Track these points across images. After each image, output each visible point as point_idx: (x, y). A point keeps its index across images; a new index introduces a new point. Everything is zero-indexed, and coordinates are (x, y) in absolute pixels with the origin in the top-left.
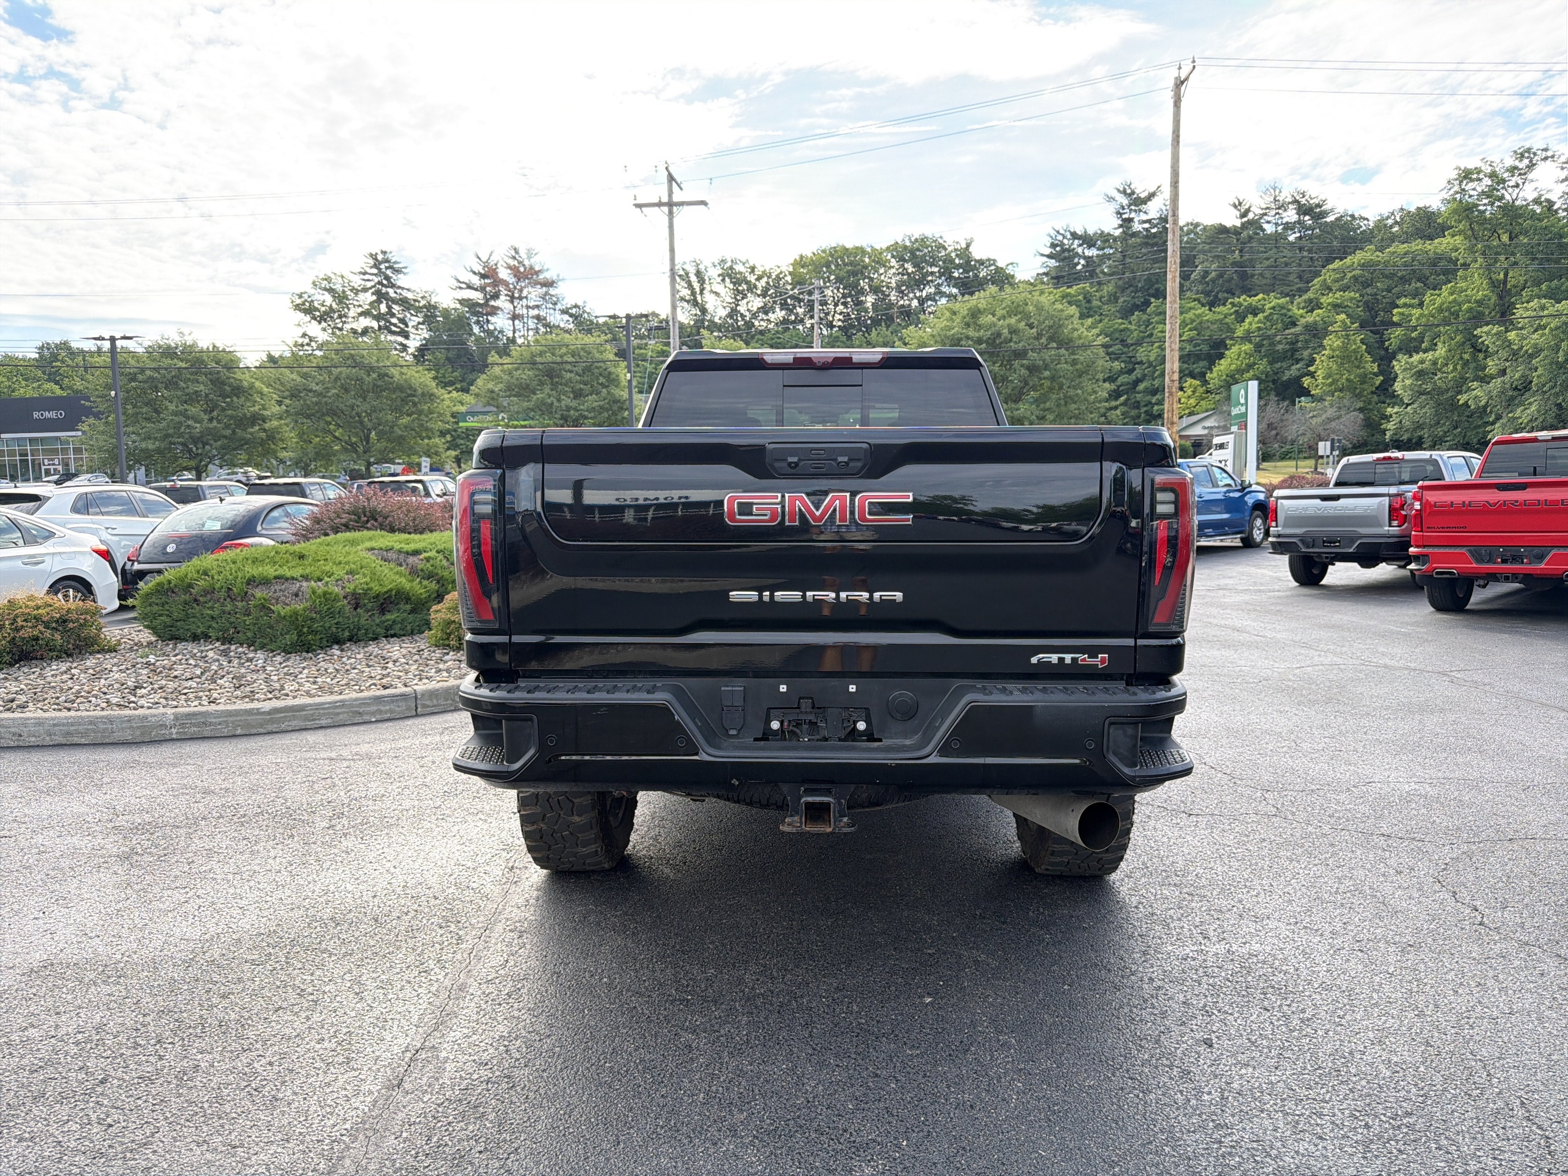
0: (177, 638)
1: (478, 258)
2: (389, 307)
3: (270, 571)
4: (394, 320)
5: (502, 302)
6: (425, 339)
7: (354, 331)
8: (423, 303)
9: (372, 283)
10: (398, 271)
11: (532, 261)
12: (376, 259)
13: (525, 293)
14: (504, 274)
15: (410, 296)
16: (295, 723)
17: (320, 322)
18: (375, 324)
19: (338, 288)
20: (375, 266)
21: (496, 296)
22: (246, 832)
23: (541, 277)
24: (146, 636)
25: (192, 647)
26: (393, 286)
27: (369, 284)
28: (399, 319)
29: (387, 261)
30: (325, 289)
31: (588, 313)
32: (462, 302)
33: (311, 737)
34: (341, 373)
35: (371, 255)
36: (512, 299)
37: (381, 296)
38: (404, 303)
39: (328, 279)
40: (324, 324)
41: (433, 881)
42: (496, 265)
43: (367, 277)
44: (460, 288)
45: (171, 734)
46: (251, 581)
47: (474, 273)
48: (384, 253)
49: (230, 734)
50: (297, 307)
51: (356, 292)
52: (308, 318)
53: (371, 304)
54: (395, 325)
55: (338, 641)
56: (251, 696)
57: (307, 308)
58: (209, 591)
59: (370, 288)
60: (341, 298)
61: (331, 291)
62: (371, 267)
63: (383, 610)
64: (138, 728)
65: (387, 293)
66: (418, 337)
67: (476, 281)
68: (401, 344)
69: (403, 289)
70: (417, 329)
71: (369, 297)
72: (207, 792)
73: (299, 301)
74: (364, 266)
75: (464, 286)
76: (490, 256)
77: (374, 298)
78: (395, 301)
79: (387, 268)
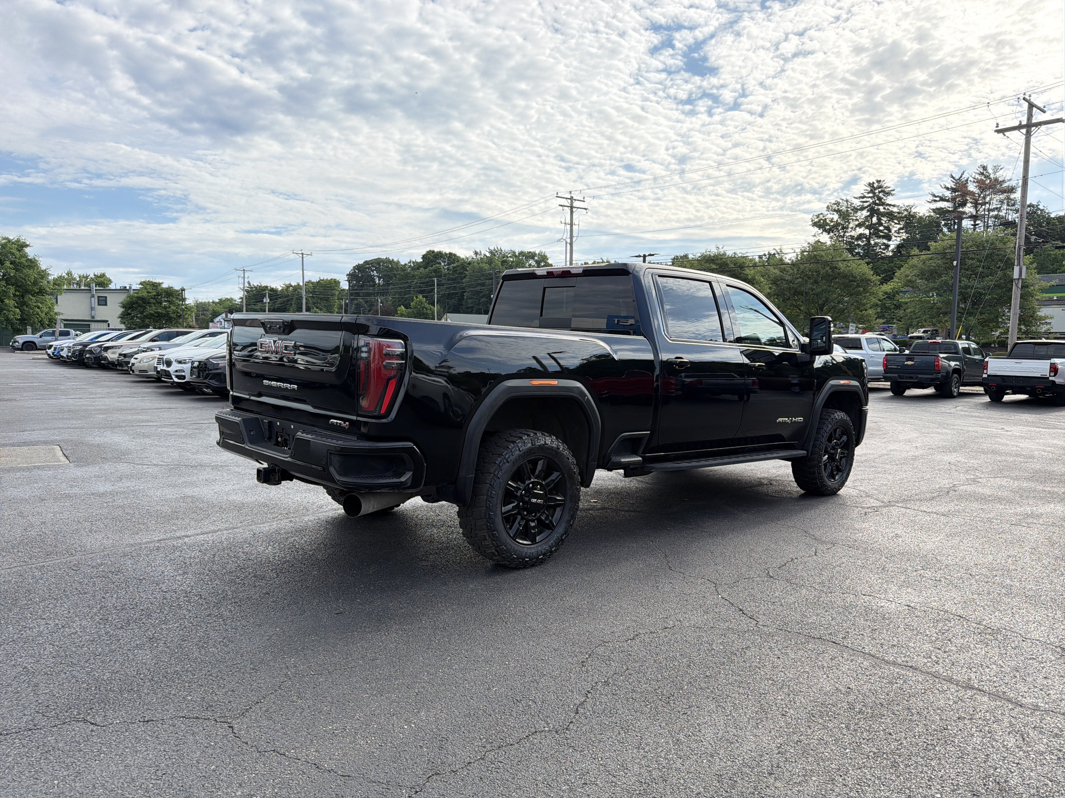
1: (952, 177)
2: (879, 220)
4: (881, 228)
5: (969, 209)
6: (904, 239)
7: (852, 237)
8: (906, 213)
9: (868, 204)
10: (888, 194)
11: (998, 174)
12: (873, 187)
13: (988, 199)
14: (972, 187)
15: (895, 210)
17: (829, 234)
18: (867, 232)
19: (844, 209)
20: (871, 191)
21: (964, 204)
23: (1005, 185)
26: (883, 204)
27: (866, 204)
28: (885, 227)
29: (880, 187)
30: (835, 210)
31: (1041, 210)
32: (934, 210)
35: (870, 184)
36: (976, 205)
37: (873, 211)
38: (891, 216)
39: (838, 204)
40: (832, 234)
42: (967, 180)
43: (865, 200)
44: (935, 201)
47: (948, 189)
48: (879, 181)
50: (815, 224)
51: (856, 210)
52: (821, 231)
53: (866, 217)
54: (881, 231)
57: (821, 224)
59: (867, 207)
60: (845, 216)
61: (838, 211)
62: (868, 193)
65: (879, 209)
66: (898, 239)
67: (948, 194)
68: (884, 244)
69: (890, 205)
70: (899, 233)
71: (865, 213)
73: (816, 220)
74: (863, 192)
75: (938, 199)
76: (962, 174)
77: (868, 214)
78: (883, 215)
79: (879, 192)
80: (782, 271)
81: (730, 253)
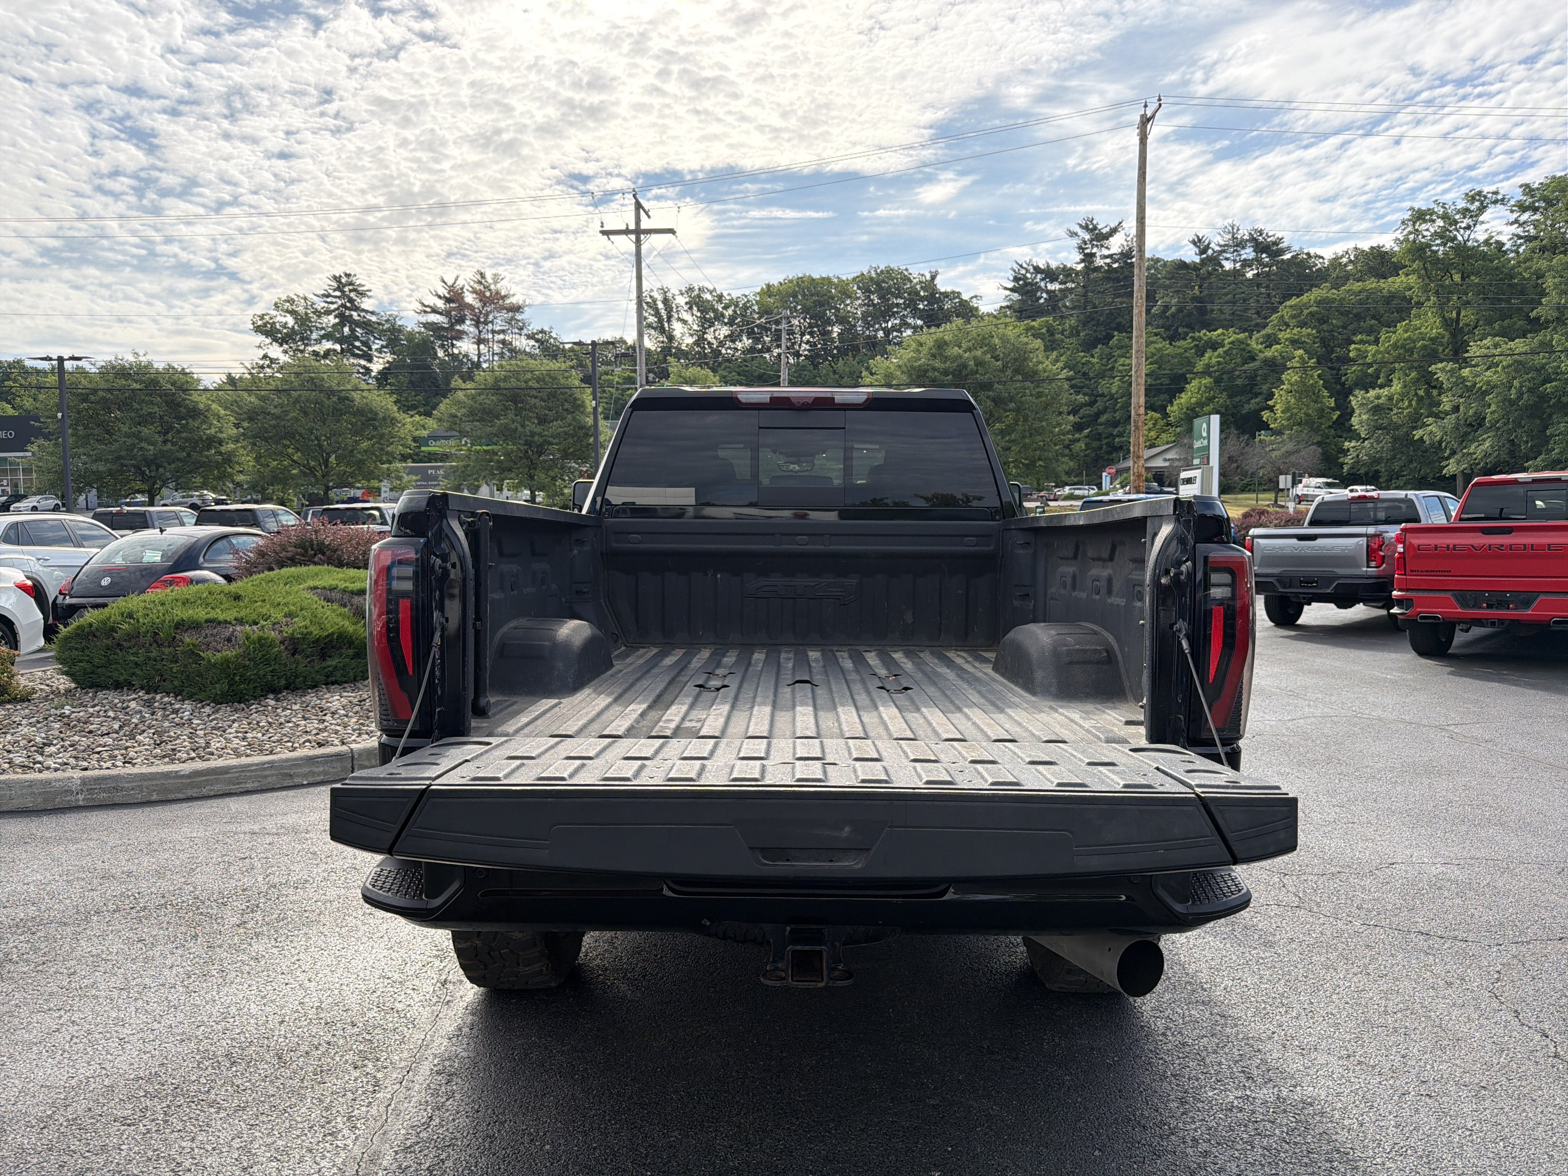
0: (98, 686)
1: (444, 282)
2: (352, 331)
3: (201, 614)
4: (357, 344)
5: (468, 326)
6: (388, 362)
7: (315, 353)
8: (387, 326)
9: (335, 306)
10: (362, 294)
11: (499, 286)
12: (340, 282)
13: (491, 317)
14: (469, 298)
15: (374, 319)
16: (218, 788)
17: (281, 345)
18: (338, 347)
19: (301, 310)
20: (338, 289)
21: (461, 321)
22: (145, 931)
23: (508, 301)
24: (63, 683)
25: (114, 697)
26: (357, 309)
27: (333, 307)
28: (362, 342)
29: (351, 284)
30: (287, 311)
31: (555, 339)
32: (426, 325)
33: (234, 805)
34: (300, 396)
35: (335, 278)
36: (477, 324)
37: (344, 319)
38: (366, 325)
39: (291, 301)
40: (285, 346)
41: (352, 1000)
42: (462, 289)
43: (329, 300)
44: (425, 312)
45: (78, 800)
46: (180, 626)
47: (440, 297)
48: (348, 275)
49: (145, 800)
50: (258, 329)
51: (319, 314)
52: (268, 340)
53: (334, 325)
54: (358, 348)
55: (274, 691)
56: (171, 756)
57: (267, 329)
58: (134, 636)
59: (334, 311)
60: (303, 321)
61: (292, 313)
62: (335, 290)
63: (323, 656)
64: (40, 794)
65: (351, 316)
66: (381, 360)
67: (440, 304)
68: (364, 367)
69: (367, 311)
70: (380, 353)
71: (332, 320)
72: (106, 876)
73: (260, 323)
74: (327, 288)
75: (428, 310)
76: (456, 280)
77: (337, 320)
78: (358, 324)
79: (350, 291)
80: (263, 399)
81: (159, 365)
